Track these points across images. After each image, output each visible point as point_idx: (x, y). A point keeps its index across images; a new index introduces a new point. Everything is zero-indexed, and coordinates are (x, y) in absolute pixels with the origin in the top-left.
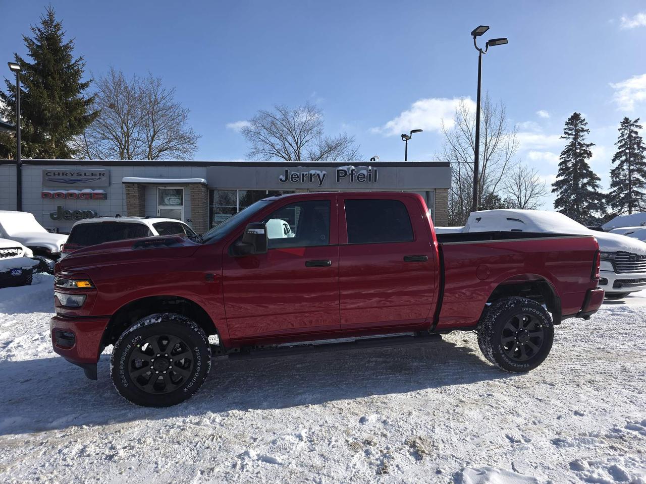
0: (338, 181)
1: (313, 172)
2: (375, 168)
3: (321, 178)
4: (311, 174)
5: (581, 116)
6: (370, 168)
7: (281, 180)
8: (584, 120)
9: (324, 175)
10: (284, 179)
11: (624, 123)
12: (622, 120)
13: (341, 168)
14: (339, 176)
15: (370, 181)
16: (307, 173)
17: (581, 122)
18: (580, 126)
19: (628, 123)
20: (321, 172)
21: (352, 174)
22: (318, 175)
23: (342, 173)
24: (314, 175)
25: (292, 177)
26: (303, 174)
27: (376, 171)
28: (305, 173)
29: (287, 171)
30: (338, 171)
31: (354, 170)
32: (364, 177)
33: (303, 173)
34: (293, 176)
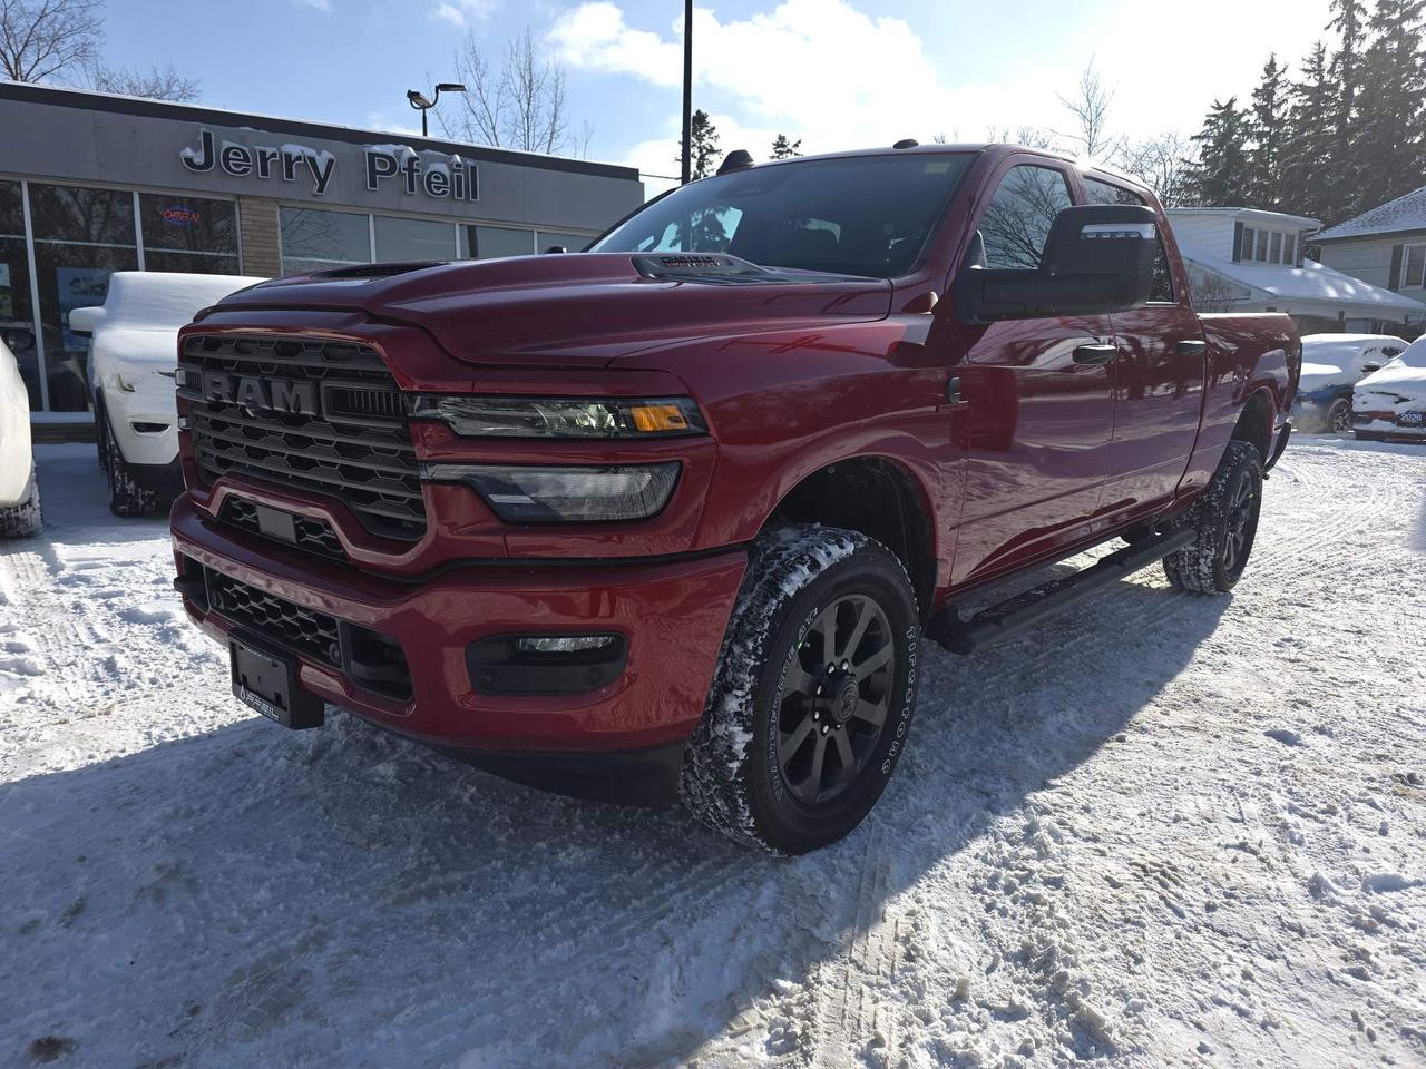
0: (373, 184)
1: (294, 149)
2: (470, 163)
3: (322, 170)
4: (288, 156)
5: (708, 120)
6: (458, 158)
7: (189, 161)
8: (714, 129)
9: (330, 162)
10: (199, 159)
11: (778, 145)
12: (776, 140)
13: (377, 149)
14: (373, 173)
15: (460, 195)
16: (275, 150)
17: (708, 132)
18: (707, 141)
19: (785, 146)
20: (319, 154)
21: (410, 170)
22: (312, 160)
23: (384, 164)
24: (299, 158)
25: (226, 159)
26: (263, 154)
27: (474, 168)
28: (270, 151)
29: (207, 136)
30: (372, 156)
31: (417, 159)
32: (445, 182)
33: (263, 148)
34: (231, 156)
